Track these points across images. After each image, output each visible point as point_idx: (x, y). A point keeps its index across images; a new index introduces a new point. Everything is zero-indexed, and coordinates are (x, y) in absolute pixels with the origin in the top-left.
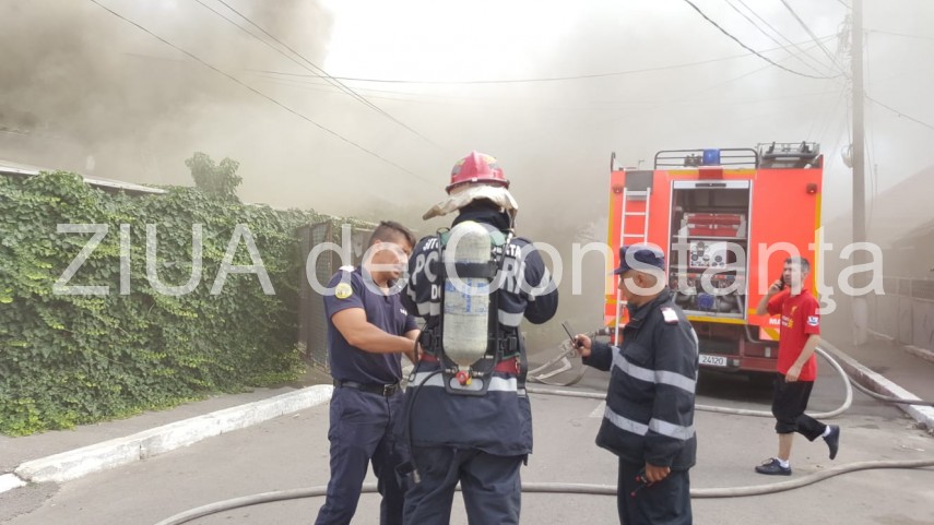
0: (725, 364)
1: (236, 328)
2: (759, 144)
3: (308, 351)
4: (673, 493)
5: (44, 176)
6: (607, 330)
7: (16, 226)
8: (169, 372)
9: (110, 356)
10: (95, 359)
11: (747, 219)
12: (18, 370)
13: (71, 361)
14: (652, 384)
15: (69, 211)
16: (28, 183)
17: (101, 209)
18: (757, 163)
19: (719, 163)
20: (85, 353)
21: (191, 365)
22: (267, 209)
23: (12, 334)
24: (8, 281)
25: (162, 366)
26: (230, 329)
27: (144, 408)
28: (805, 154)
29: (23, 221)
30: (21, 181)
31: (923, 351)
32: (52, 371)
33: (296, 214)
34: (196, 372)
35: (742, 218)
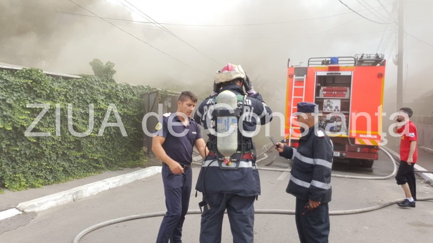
0: (339, 155)
1: (114, 140)
2: (356, 55)
3: (148, 151)
4: (321, 213)
5: (24, 70)
6: (285, 140)
7: (12, 94)
8: (84, 161)
9: (57, 154)
10: (50, 155)
11: (350, 89)
12: (15, 161)
13: (39, 156)
14: (312, 165)
15: (36, 86)
16: (17, 73)
17: (51, 85)
18: (355, 63)
19: (338, 64)
20: (46, 153)
21: (94, 158)
22: (128, 85)
23: (12, 144)
24: (9, 119)
25: (81, 158)
26: (112, 141)
27: (74, 178)
28: (377, 59)
29: (16, 91)
30: (13, 73)
31: (428, 148)
32: (31, 161)
33: (141, 88)
34: (97, 161)
35: (348, 89)
